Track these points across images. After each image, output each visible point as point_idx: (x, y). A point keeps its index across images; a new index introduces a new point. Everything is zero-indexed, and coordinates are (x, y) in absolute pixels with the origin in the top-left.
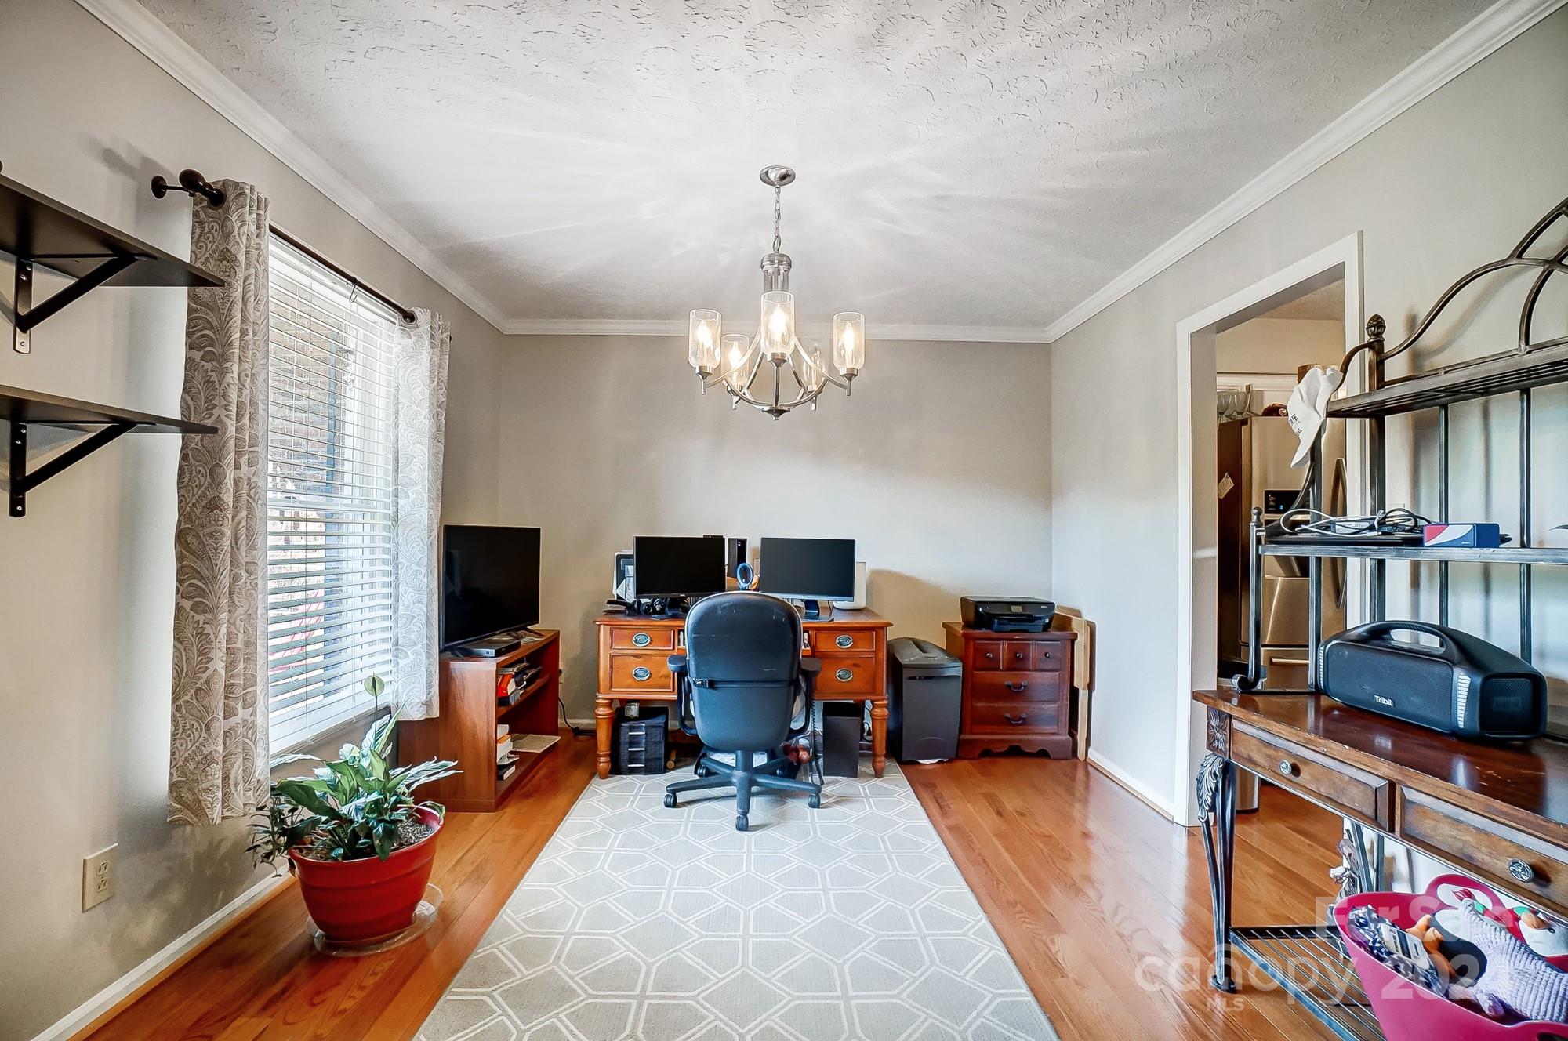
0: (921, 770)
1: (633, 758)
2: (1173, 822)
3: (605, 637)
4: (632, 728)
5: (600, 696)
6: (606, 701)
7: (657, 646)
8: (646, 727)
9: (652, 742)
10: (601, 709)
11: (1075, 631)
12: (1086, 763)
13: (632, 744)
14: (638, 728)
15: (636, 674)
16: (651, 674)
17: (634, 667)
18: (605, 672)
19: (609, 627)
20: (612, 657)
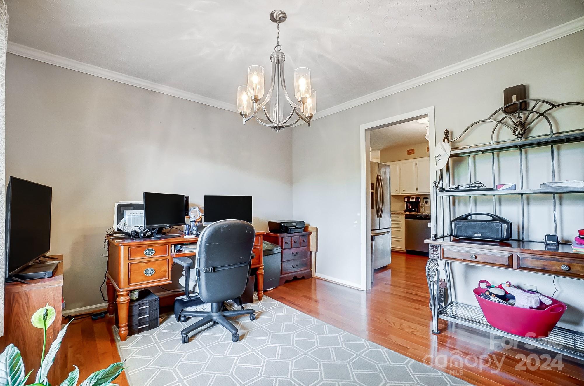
0: (269, 293)
1: (141, 322)
2: (361, 290)
3: (124, 253)
4: (140, 305)
5: (121, 290)
6: (126, 293)
7: (159, 254)
8: (149, 302)
9: (152, 310)
10: (122, 298)
11: (311, 231)
12: (316, 278)
13: (140, 315)
14: (145, 304)
15: (146, 273)
16: (155, 272)
17: (145, 269)
18: (125, 274)
19: (128, 247)
20: (130, 265)
